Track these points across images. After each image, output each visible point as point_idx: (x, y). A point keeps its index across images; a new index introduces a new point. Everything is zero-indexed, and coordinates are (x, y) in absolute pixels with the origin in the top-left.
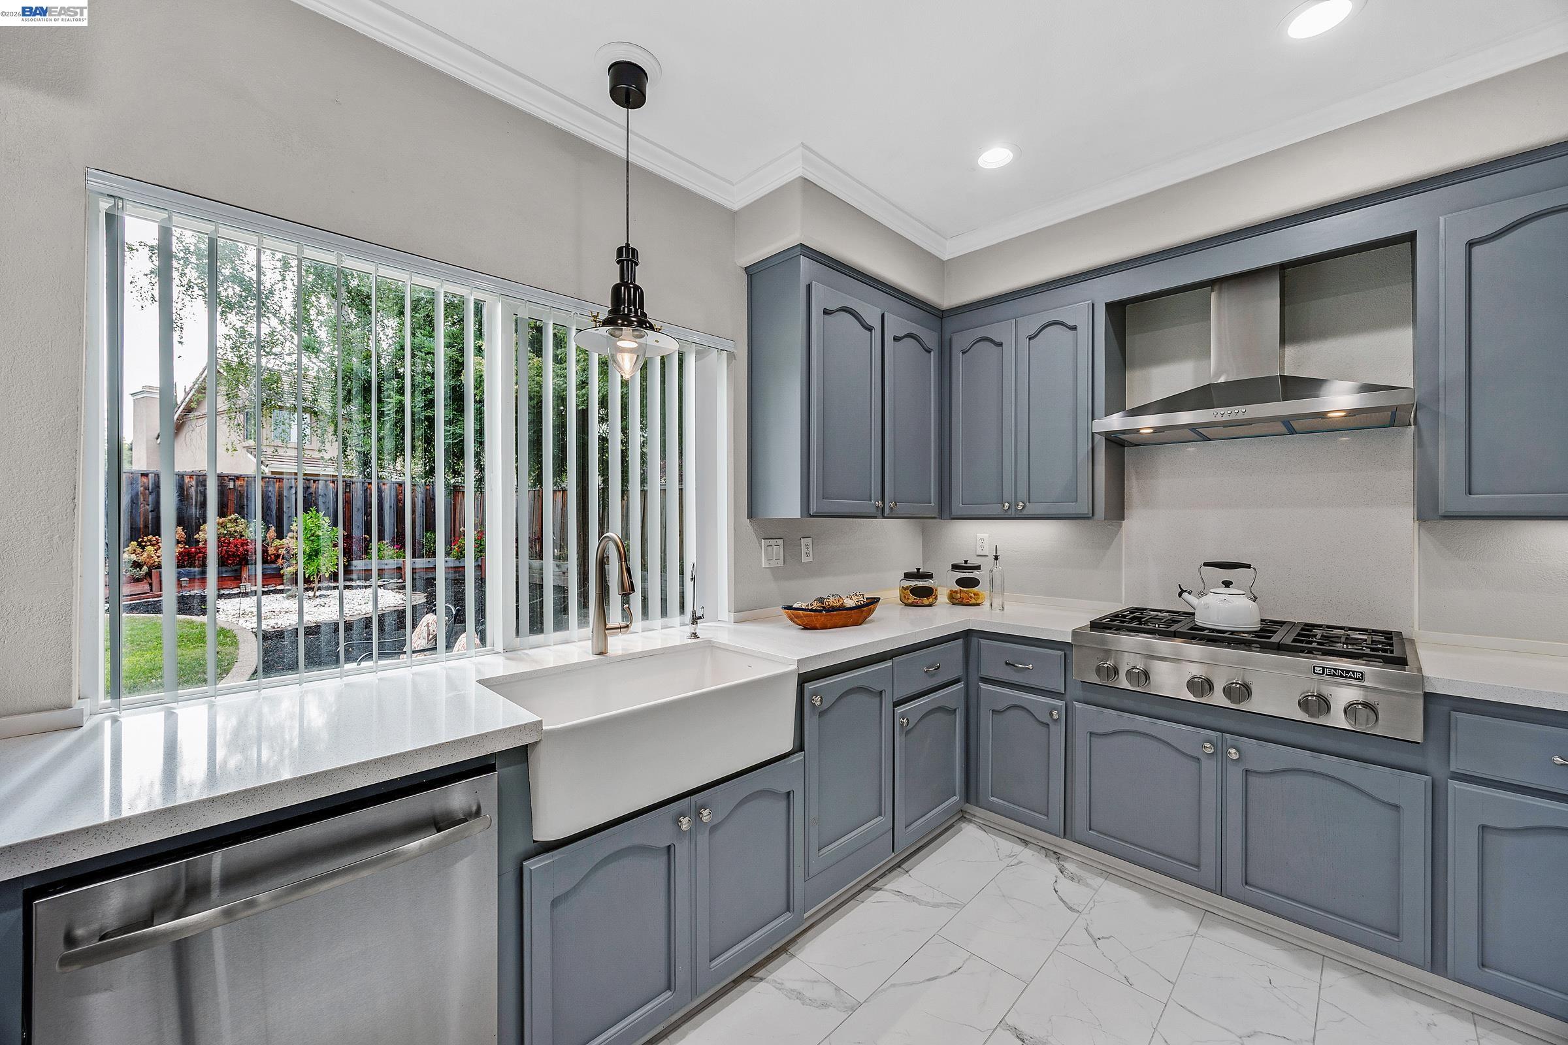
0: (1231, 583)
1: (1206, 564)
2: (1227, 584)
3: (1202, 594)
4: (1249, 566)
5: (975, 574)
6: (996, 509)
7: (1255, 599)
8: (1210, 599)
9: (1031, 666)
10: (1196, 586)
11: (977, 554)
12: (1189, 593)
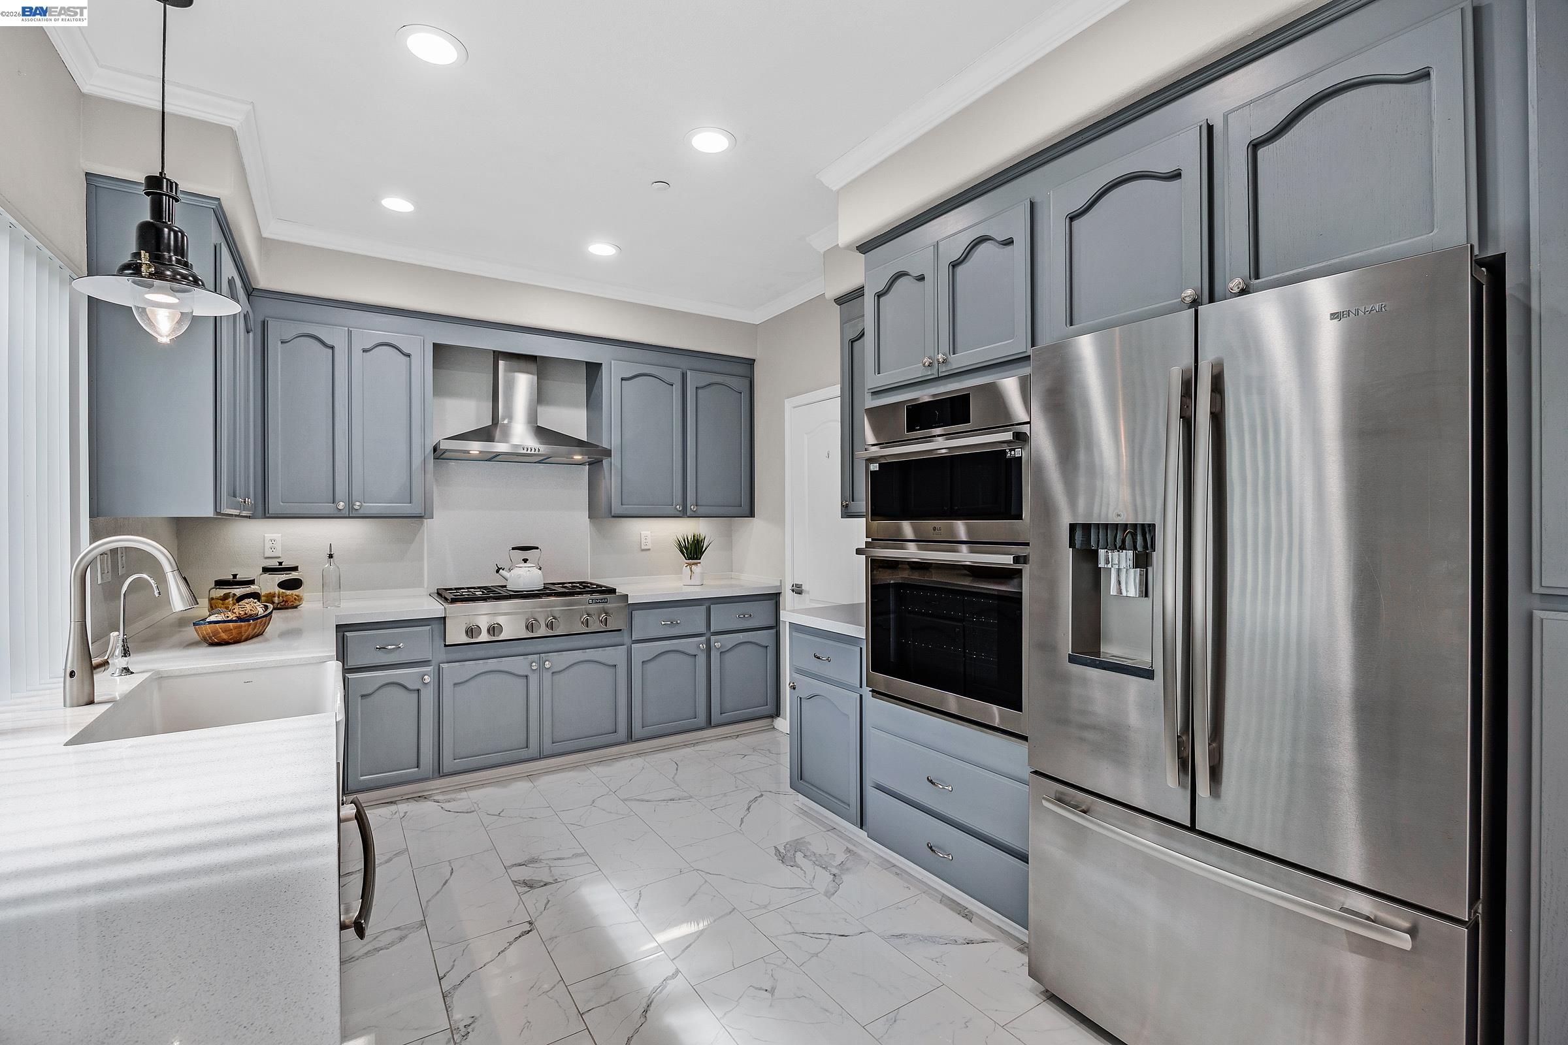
0: (527, 560)
1: (513, 549)
2: (525, 561)
3: (510, 570)
4: (537, 548)
5: (294, 575)
6: (328, 508)
7: (540, 569)
8: (515, 571)
9: (401, 644)
10: (506, 565)
11: (266, 556)
12: (503, 570)
